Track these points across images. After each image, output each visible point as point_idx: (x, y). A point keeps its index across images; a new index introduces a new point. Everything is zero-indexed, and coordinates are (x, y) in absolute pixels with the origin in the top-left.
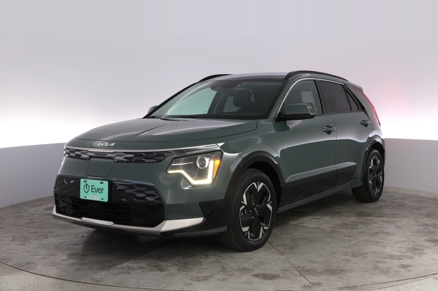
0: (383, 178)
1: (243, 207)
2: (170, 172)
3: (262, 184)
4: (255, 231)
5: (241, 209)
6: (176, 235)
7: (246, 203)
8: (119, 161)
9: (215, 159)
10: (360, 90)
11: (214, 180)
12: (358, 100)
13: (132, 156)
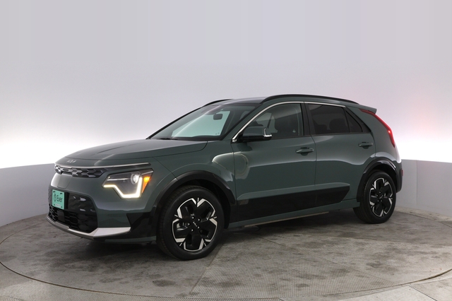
0: (394, 201)
1: (177, 220)
2: (106, 186)
3: (203, 200)
4: (192, 242)
5: (174, 222)
6: (106, 240)
7: (180, 216)
8: (74, 176)
9: (143, 177)
10: (371, 112)
11: (143, 194)
12: (362, 122)
13: (80, 171)
